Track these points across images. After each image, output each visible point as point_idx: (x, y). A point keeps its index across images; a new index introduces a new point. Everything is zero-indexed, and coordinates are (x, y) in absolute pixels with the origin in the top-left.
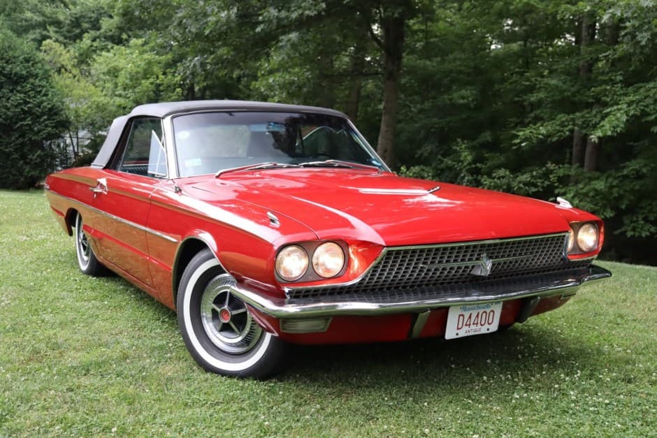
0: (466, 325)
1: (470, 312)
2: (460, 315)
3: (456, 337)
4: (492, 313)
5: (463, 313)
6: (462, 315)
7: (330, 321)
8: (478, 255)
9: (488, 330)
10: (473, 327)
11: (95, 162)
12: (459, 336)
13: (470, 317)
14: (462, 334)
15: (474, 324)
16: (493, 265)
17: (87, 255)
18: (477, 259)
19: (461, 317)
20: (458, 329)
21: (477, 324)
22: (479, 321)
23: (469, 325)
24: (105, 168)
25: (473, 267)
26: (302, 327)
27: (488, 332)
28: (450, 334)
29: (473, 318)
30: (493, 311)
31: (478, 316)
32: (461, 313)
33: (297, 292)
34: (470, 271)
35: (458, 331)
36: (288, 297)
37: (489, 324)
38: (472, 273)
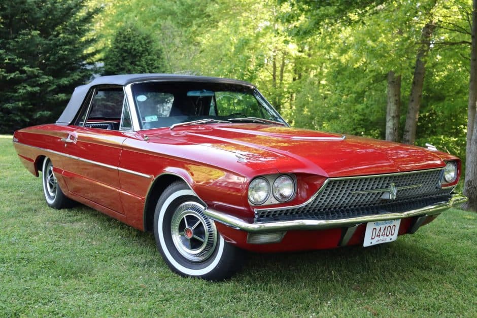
0: (377, 236)
1: (380, 226)
2: (374, 229)
3: (370, 245)
4: (394, 227)
5: (376, 227)
6: (375, 229)
7: (284, 234)
8: (387, 184)
9: (391, 239)
10: (382, 237)
11: (60, 120)
12: (373, 244)
13: (380, 230)
14: (374, 242)
15: (382, 235)
16: (398, 191)
17: (54, 192)
18: (387, 187)
19: (375, 230)
20: (372, 239)
21: (384, 235)
22: (386, 234)
23: (379, 236)
24: (70, 125)
25: (383, 193)
26: (264, 239)
27: (391, 241)
28: (367, 243)
29: (382, 231)
30: (395, 225)
31: (385, 229)
32: (375, 227)
33: (263, 213)
34: (381, 196)
35: (372, 241)
36: (257, 217)
37: (392, 235)
38: (382, 197)
